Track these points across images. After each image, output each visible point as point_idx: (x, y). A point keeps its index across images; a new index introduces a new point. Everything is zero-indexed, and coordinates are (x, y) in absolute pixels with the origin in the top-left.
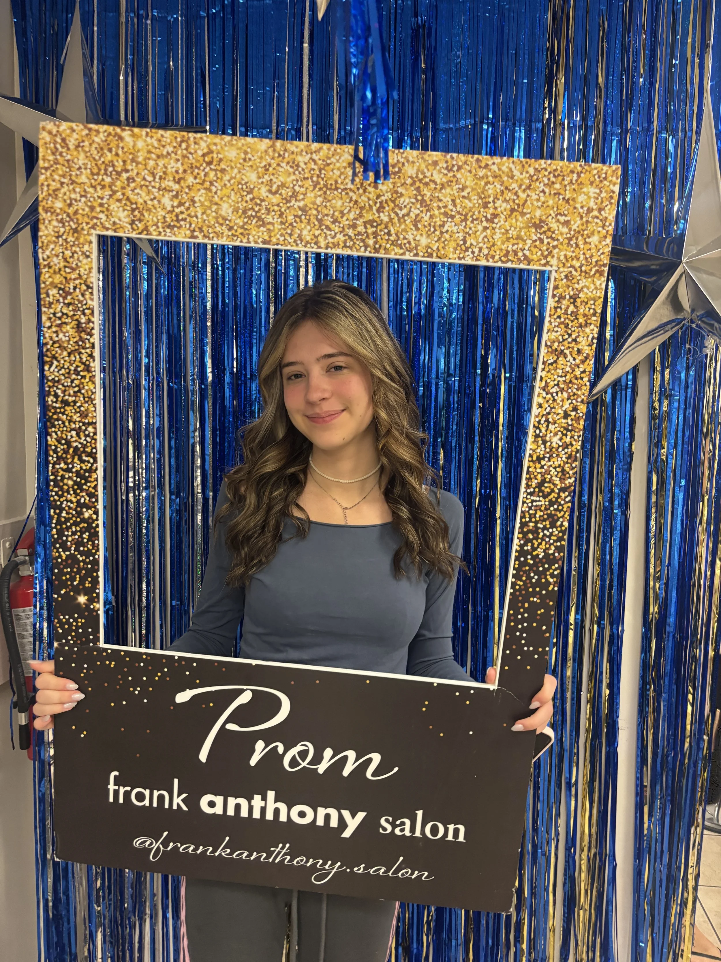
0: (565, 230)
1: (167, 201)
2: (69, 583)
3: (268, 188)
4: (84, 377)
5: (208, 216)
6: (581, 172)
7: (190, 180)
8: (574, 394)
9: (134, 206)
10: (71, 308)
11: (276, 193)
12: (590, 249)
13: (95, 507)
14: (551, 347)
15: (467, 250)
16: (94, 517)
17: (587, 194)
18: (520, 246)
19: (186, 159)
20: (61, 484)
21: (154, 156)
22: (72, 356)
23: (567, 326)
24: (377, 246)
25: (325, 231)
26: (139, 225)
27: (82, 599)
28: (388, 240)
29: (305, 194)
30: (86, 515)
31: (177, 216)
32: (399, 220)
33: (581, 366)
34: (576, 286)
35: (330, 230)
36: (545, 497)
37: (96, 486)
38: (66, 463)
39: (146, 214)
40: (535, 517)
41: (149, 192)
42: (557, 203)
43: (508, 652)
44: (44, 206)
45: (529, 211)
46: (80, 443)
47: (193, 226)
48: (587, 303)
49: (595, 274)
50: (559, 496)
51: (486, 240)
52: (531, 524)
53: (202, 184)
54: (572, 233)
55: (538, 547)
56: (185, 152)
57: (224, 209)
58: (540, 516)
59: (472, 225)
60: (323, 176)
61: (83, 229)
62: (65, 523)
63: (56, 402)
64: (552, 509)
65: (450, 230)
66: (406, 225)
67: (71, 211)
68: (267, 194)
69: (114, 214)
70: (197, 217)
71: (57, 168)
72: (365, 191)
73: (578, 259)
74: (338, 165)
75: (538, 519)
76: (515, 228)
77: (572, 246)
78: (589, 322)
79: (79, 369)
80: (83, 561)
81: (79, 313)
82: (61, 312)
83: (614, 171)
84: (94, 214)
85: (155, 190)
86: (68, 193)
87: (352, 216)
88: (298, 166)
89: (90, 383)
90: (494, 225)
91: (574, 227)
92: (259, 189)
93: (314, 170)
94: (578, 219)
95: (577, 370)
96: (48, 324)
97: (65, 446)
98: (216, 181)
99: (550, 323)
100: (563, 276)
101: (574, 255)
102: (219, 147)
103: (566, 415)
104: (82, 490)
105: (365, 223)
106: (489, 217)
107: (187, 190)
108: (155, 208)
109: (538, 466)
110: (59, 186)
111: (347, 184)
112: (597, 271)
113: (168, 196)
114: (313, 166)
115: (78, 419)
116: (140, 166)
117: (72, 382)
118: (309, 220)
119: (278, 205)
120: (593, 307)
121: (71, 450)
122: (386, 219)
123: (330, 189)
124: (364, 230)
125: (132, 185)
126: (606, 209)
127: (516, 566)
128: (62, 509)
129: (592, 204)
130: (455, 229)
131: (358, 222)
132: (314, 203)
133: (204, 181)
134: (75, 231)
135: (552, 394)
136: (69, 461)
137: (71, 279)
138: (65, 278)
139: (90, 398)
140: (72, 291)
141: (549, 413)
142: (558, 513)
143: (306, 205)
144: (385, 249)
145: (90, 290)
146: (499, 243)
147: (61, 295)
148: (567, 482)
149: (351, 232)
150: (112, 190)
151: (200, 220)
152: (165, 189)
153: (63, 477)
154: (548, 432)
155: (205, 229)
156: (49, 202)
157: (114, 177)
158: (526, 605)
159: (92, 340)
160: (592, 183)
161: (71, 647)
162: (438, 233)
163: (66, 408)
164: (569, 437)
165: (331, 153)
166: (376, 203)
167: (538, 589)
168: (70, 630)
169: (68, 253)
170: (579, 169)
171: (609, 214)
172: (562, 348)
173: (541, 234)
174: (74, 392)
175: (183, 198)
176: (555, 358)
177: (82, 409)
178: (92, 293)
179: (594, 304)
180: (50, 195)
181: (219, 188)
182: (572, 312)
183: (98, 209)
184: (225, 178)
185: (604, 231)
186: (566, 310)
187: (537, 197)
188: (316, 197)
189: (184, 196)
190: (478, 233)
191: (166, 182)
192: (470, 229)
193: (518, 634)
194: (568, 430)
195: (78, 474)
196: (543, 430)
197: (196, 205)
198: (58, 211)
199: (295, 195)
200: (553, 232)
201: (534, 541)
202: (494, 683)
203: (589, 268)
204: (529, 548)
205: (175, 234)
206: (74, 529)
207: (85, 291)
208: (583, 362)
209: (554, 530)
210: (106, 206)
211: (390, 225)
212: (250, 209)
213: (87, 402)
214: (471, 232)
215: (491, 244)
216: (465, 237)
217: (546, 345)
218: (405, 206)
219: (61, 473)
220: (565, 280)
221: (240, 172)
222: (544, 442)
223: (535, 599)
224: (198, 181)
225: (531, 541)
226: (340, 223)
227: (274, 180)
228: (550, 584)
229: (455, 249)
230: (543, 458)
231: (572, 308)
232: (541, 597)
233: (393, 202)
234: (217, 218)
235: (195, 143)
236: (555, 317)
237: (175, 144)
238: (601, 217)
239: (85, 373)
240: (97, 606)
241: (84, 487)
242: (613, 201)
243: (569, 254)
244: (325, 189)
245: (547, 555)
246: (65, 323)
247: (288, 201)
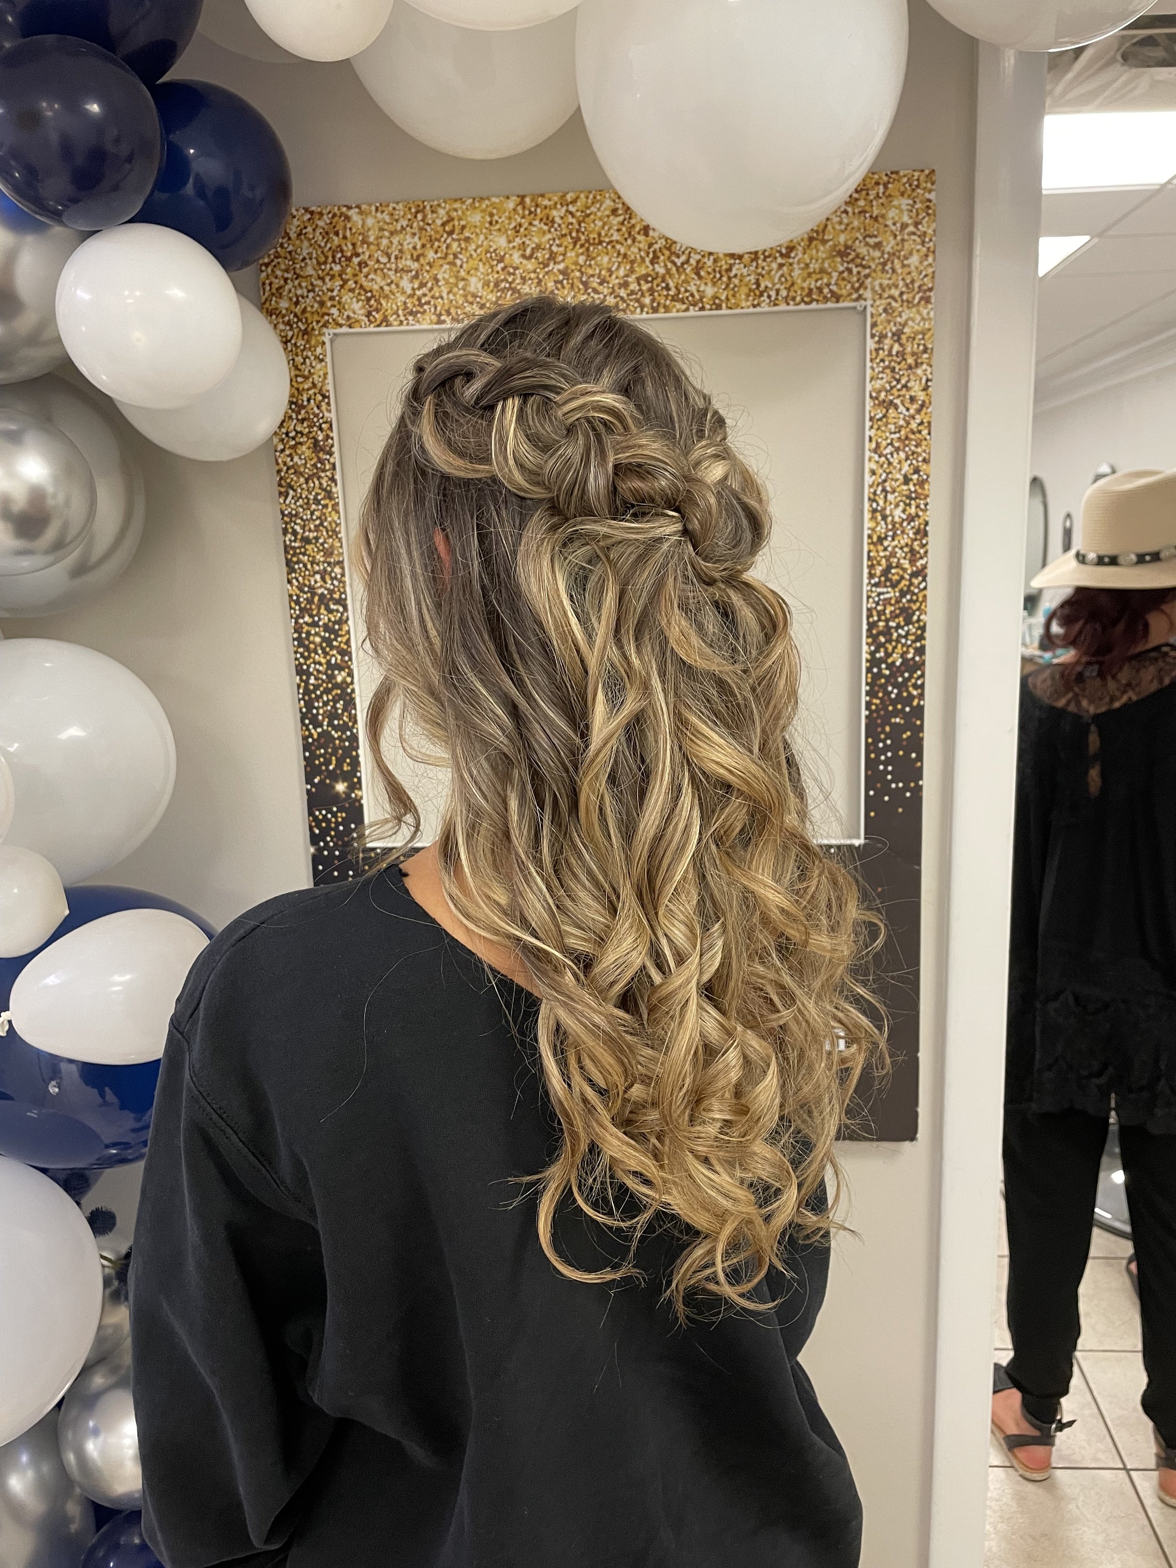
0: (877, 254)
1: (406, 284)
2: (324, 768)
3: (521, 252)
4: (325, 506)
5: (455, 295)
6: (889, 182)
7: (431, 255)
8: (913, 453)
9: (369, 294)
10: (305, 424)
11: (530, 257)
12: (909, 273)
13: (349, 667)
14: (877, 398)
15: (761, 295)
16: (349, 680)
17: (898, 208)
18: (825, 280)
19: (424, 232)
20: (307, 643)
21: (387, 234)
22: (310, 481)
23: (893, 370)
24: (655, 305)
25: (592, 294)
26: (377, 316)
27: (341, 787)
28: (667, 296)
29: (564, 255)
30: (339, 679)
31: (419, 299)
32: (677, 270)
33: (917, 416)
34: (899, 319)
35: (599, 293)
36: (893, 586)
37: (348, 640)
38: (311, 616)
39: (383, 302)
40: (885, 614)
41: (385, 276)
42: (864, 223)
43: (872, 793)
44: (267, 309)
45: (831, 237)
46: (326, 589)
47: (439, 308)
48: (914, 339)
49: (919, 302)
50: (911, 584)
51: (783, 279)
52: (881, 624)
53: (445, 258)
54: (886, 256)
55: (893, 652)
56: (421, 223)
57: (472, 285)
58: (891, 612)
59: (764, 264)
60: (583, 230)
61: (313, 329)
62: (314, 692)
63: (295, 541)
64: (904, 600)
65: (739, 273)
66: (686, 275)
67: (298, 310)
68: (521, 260)
69: (346, 307)
70: (442, 298)
71: (279, 263)
72: (634, 240)
73: (896, 286)
74: (599, 214)
75: (888, 616)
76: (817, 260)
77: (887, 272)
78: (919, 361)
79: (319, 497)
80: (340, 738)
81: (315, 429)
82: (295, 430)
83: (927, 176)
84: (324, 310)
85: (391, 273)
86: (293, 290)
87: (622, 272)
88: (553, 222)
89: (333, 513)
90: (791, 261)
91: (888, 249)
92: (511, 255)
93: (572, 224)
94: (891, 238)
95: (912, 422)
96: (281, 447)
97: (309, 595)
98: (460, 253)
99: (873, 368)
100: (881, 310)
101: (891, 282)
102: (460, 212)
103: (907, 480)
104: (332, 648)
105: (638, 280)
106: (784, 251)
107: (428, 268)
108: (393, 294)
109: (880, 548)
110: (282, 282)
111: (612, 235)
112: (921, 299)
113: (406, 278)
114: (571, 220)
115: (322, 559)
116: (372, 247)
117: (312, 513)
118: (572, 285)
119: (535, 272)
120: (922, 342)
121: (316, 599)
122: (662, 271)
123: (593, 244)
124: (637, 288)
125: (365, 270)
126: (924, 222)
127: (869, 680)
128: (309, 674)
129: (906, 219)
130: (745, 271)
131: (630, 279)
132: (576, 263)
133: (446, 254)
134: (305, 332)
135: (886, 456)
136: (315, 612)
137: (303, 389)
138: (298, 389)
139: (334, 531)
140: (305, 403)
141: (885, 481)
142: (912, 605)
143: (567, 268)
144: (665, 306)
145: (326, 400)
146: (799, 281)
147: (293, 411)
148: (919, 564)
149: (623, 293)
150: (342, 279)
151: (446, 301)
152: (402, 270)
153: (308, 633)
154: (888, 504)
155: (453, 311)
156: (273, 303)
157: (344, 264)
158: (888, 729)
159: (332, 460)
160: (902, 194)
161: (331, 851)
162: (725, 279)
163: (307, 547)
164: (913, 507)
165: (590, 201)
166: (648, 254)
167: (899, 707)
168: (329, 828)
169: (299, 360)
170: (885, 179)
171: (928, 227)
172: (891, 398)
173: (848, 263)
174: (315, 526)
175: (424, 277)
176: (884, 411)
177: (326, 546)
178: (328, 404)
179: (923, 339)
180: (273, 294)
181: (465, 260)
182: (898, 352)
183: (329, 304)
184: (470, 248)
185: (925, 249)
186: (890, 350)
187: (838, 219)
188: (577, 256)
189: (425, 274)
190: (773, 273)
191: (403, 262)
192: (763, 268)
193: (881, 767)
194: (911, 499)
195: (326, 628)
196: (881, 503)
197: (440, 284)
198: (284, 312)
199: (552, 257)
200: (863, 259)
201: (888, 645)
202: (859, 838)
203: (911, 295)
204: (882, 654)
205: (418, 322)
206: (325, 698)
207: (320, 402)
208: (919, 411)
209: (911, 627)
210: (337, 298)
211: (667, 277)
212: (502, 281)
213: (331, 537)
214: (764, 272)
215: (790, 283)
216: (758, 280)
217: (871, 397)
218: (683, 253)
219: (306, 628)
220: (884, 315)
221: (486, 238)
222: (884, 518)
223: (898, 720)
224: (439, 255)
225: (883, 645)
226: (608, 283)
227: (528, 242)
228: (913, 697)
229: (748, 295)
230: (886, 538)
231: (896, 348)
232: (905, 716)
233: (669, 249)
234: (465, 296)
235: (432, 212)
236: (878, 361)
237: (409, 217)
238: (919, 233)
239: (327, 501)
240: (359, 793)
241: (335, 643)
242: (930, 211)
243: (885, 282)
244: (587, 245)
245: (905, 661)
246: (301, 443)
247: (546, 265)
